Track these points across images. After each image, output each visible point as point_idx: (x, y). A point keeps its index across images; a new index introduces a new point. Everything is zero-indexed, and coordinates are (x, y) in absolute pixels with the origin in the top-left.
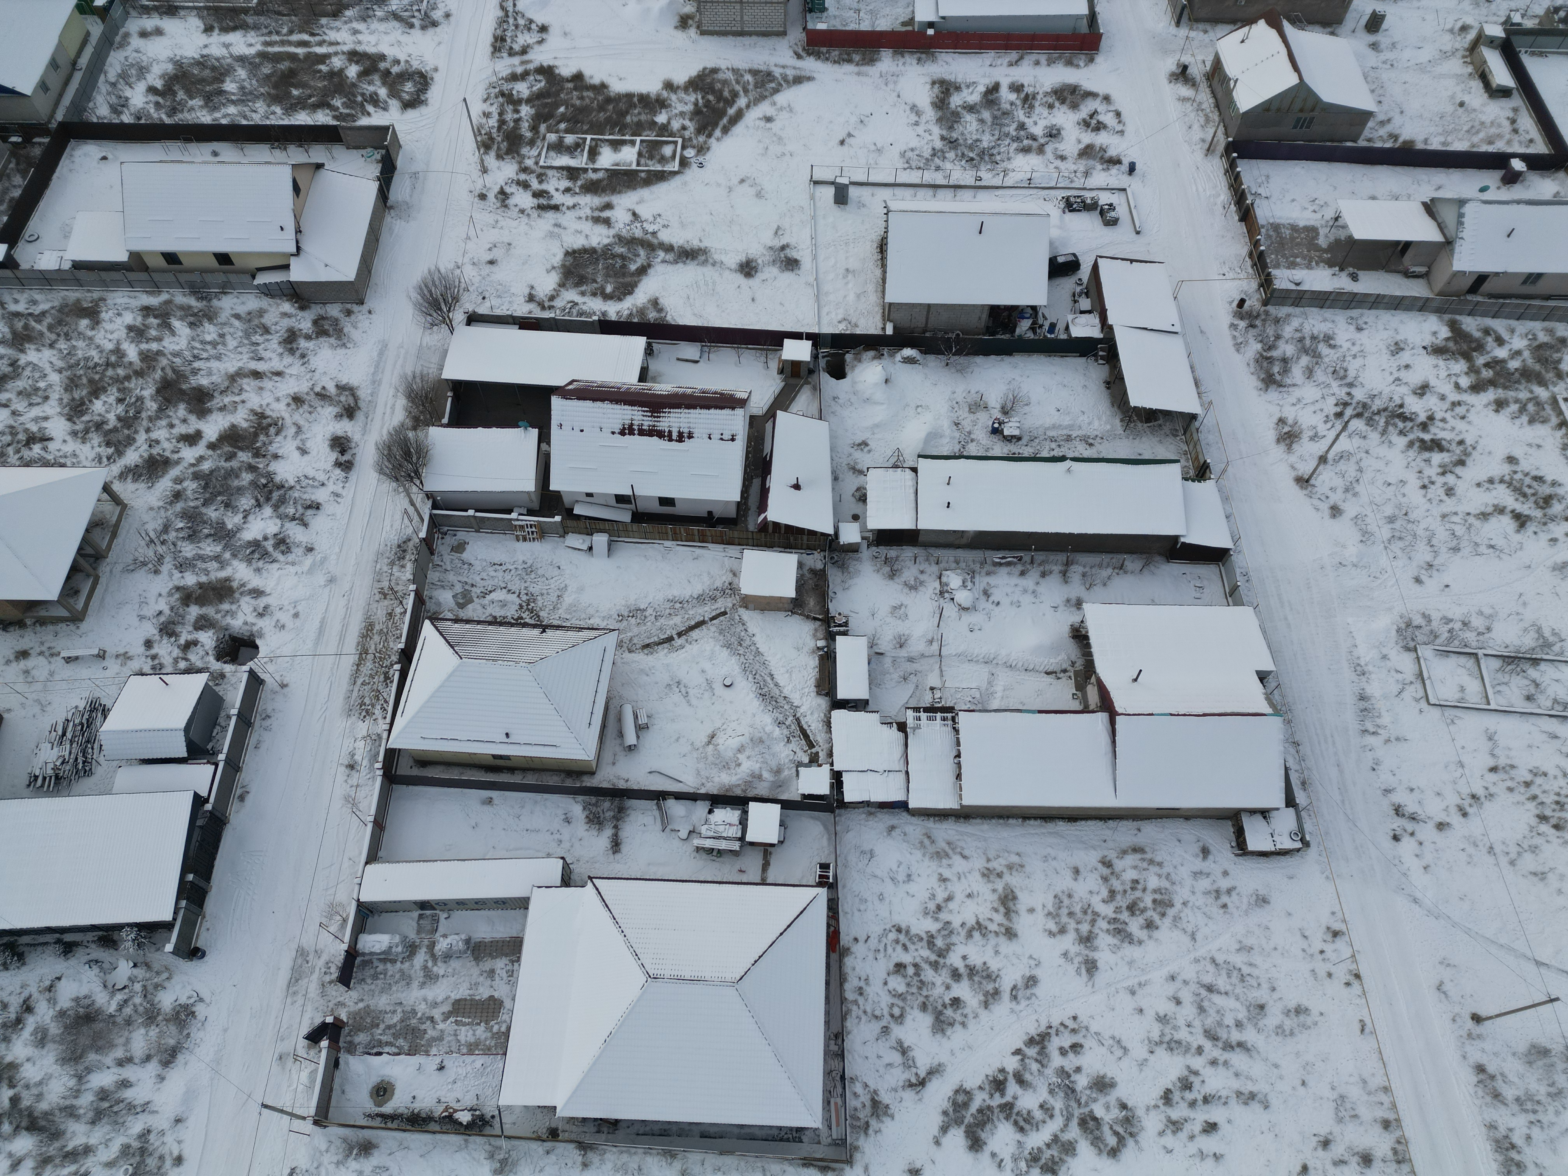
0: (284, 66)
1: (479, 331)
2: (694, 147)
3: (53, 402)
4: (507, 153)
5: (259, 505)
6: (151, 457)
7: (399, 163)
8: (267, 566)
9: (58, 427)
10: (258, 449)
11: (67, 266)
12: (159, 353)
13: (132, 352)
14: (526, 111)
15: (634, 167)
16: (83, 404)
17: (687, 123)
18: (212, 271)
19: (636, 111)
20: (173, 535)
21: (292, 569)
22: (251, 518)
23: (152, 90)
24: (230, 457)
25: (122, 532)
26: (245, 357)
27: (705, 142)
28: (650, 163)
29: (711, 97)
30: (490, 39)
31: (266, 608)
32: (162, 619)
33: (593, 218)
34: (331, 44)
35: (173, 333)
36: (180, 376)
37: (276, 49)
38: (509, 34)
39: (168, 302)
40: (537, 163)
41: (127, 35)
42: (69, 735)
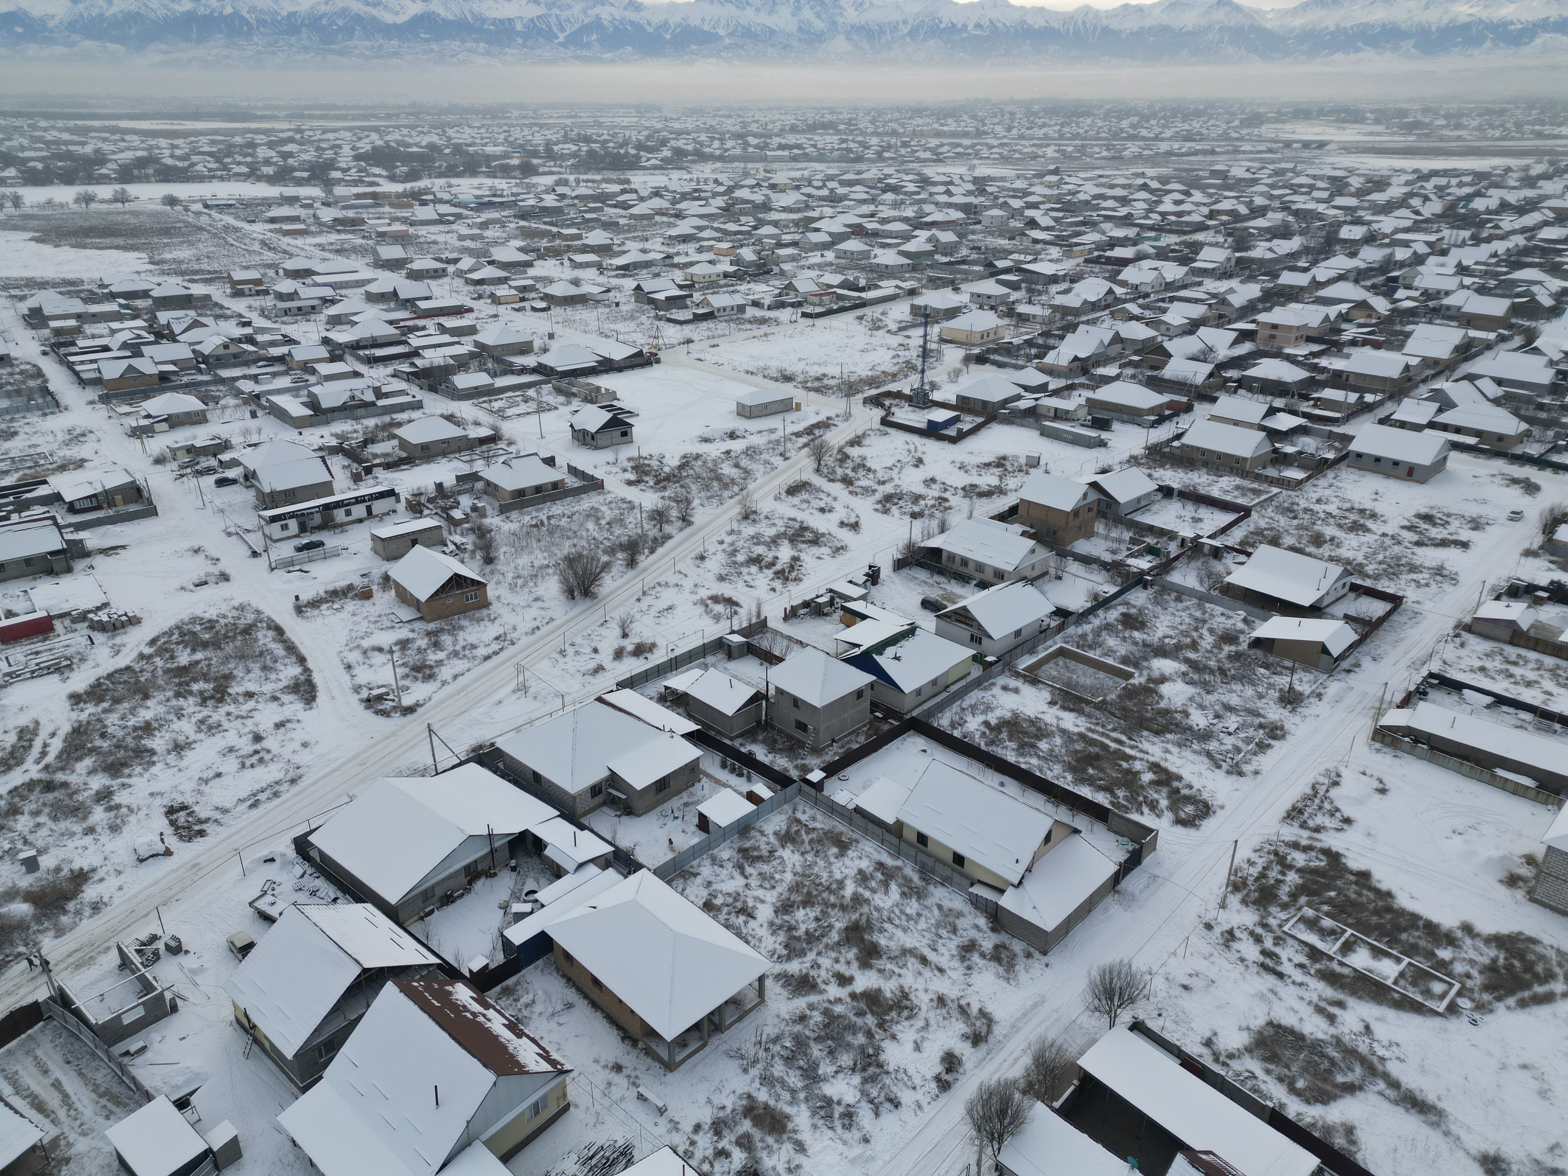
0: (1093, 750)
1: (1137, 1041)
2: (1473, 1000)
3: (775, 893)
4: (1254, 903)
5: (853, 1070)
6: (807, 975)
7: (1146, 861)
8: (824, 1129)
9: (765, 913)
10: (885, 1021)
11: (851, 806)
12: (867, 901)
13: (849, 889)
14: (1292, 877)
15: (1389, 983)
16: (792, 906)
17: (1475, 973)
18: (944, 863)
19: (1417, 934)
20: (777, 1048)
21: (840, 1147)
22: (840, 1076)
23: (986, 724)
24: (860, 1014)
25: (747, 1020)
26: (925, 941)
27: (1490, 1003)
28: (1410, 988)
29: (1517, 963)
30: (1288, 806)
31: (798, 1167)
32: (721, 1114)
33: (1317, 1006)
34: (1142, 751)
35: (886, 893)
36: (869, 927)
37: (1095, 736)
38: (1309, 810)
39: (899, 868)
40: (1280, 926)
41: (994, 684)
42: (594, 1161)
